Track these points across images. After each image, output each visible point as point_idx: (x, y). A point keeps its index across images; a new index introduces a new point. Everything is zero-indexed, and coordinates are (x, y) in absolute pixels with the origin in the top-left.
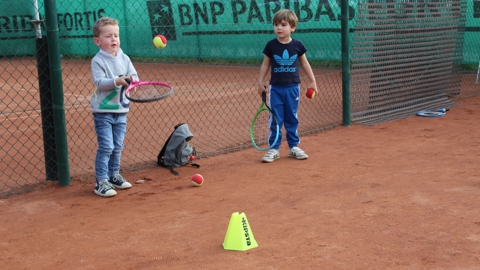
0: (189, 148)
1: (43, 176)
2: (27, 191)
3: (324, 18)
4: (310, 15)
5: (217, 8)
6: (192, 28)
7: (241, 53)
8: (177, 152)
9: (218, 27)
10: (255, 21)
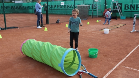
0: (59, 21)
1: (46, 23)
2: (45, 24)
3: (71, 8)
4: (69, 8)
5: (55, 6)
6: (51, 9)
7: (58, 13)
8: (58, 22)
9: (55, 9)
10: (61, 8)
